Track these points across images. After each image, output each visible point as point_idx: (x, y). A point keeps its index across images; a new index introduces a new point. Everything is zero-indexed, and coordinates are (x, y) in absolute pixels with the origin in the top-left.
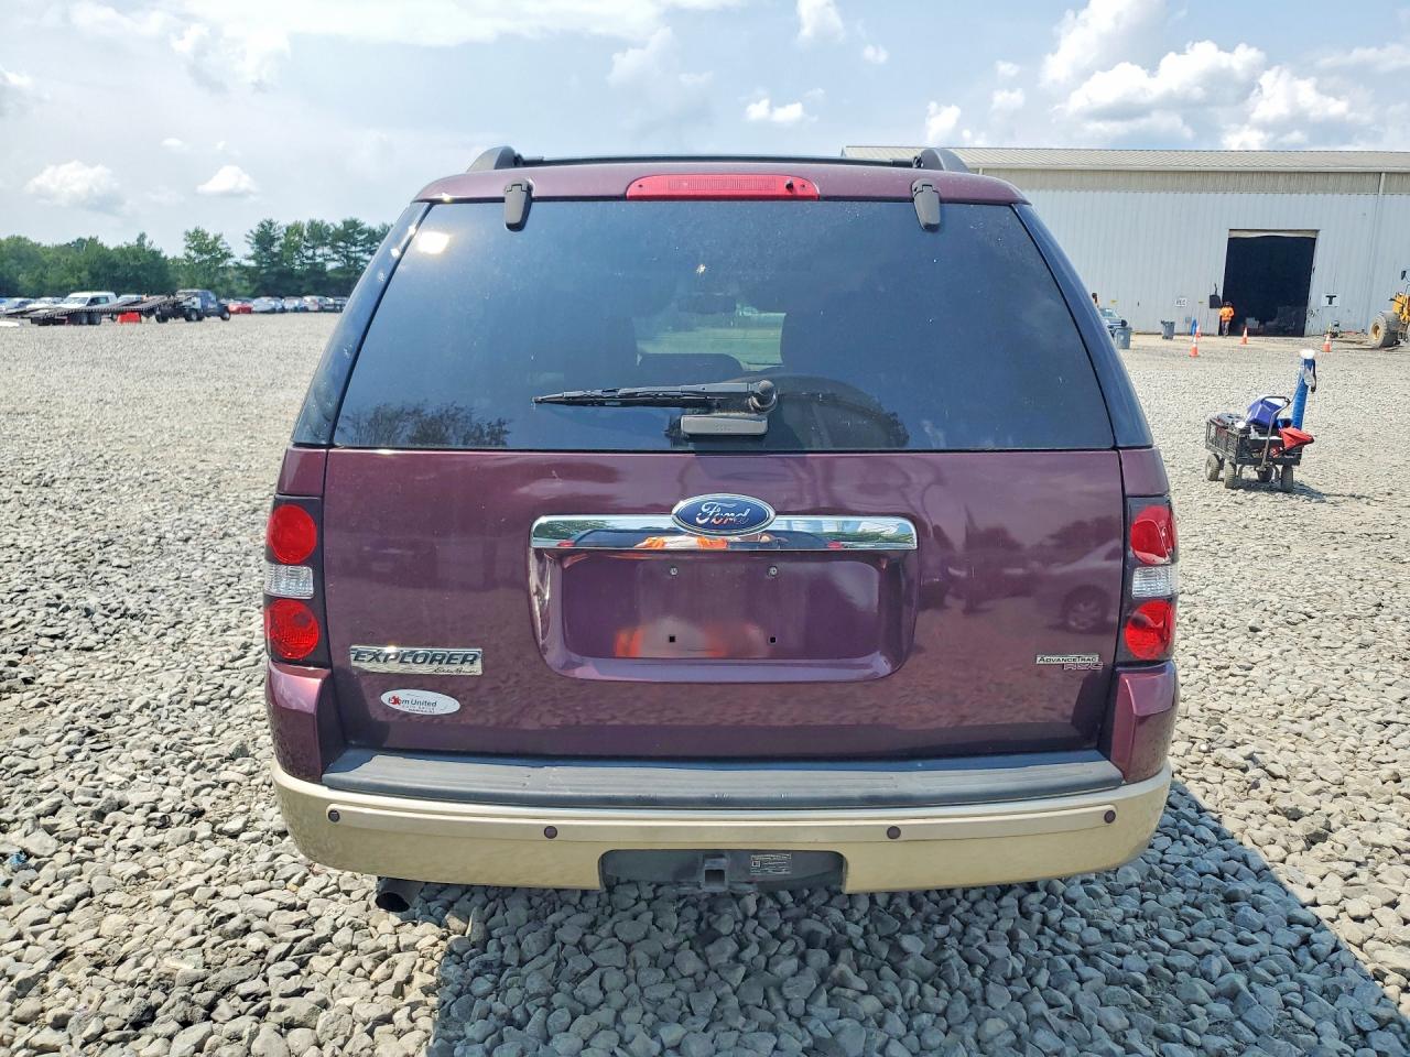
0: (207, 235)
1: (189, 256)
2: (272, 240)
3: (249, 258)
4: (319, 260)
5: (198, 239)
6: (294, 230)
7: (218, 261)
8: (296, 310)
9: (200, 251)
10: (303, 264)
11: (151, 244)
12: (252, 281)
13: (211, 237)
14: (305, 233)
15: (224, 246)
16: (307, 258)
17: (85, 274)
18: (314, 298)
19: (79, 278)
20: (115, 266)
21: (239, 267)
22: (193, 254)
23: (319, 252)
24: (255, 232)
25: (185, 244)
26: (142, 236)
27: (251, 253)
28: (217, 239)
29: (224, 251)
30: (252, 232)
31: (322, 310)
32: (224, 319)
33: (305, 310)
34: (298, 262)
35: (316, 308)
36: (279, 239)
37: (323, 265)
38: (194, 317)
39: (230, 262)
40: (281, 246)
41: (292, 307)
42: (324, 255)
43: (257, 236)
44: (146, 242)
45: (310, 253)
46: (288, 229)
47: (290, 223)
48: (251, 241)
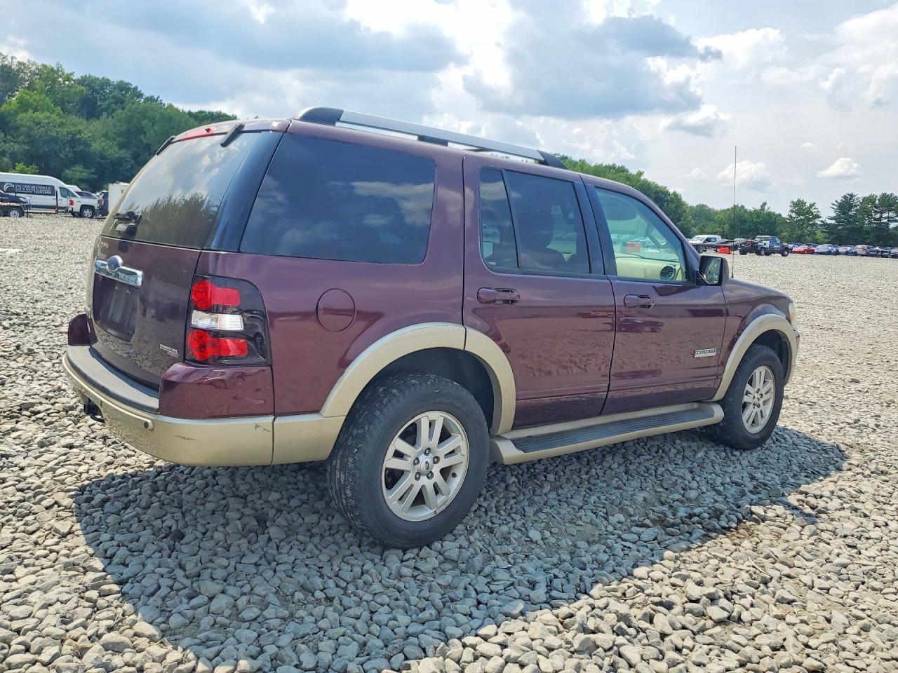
0: (805, 203)
1: (790, 216)
2: (851, 206)
3: (831, 219)
4: (885, 221)
5: (799, 207)
6: (870, 200)
7: (809, 219)
8: (847, 253)
9: (798, 214)
10: (870, 223)
11: (769, 208)
12: (831, 233)
13: (808, 205)
14: (877, 202)
15: (815, 210)
16: (875, 219)
17: (727, 226)
18: (865, 246)
19: (723, 228)
20: (745, 221)
21: (824, 224)
22: (794, 215)
23: (885, 215)
24: (839, 201)
25: (790, 208)
26: (765, 204)
27: (834, 215)
28: (812, 206)
29: (814, 214)
30: (837, 201)
31: (868, 255)
32: (783, 255)
33: (856, 254)
34: (867, 222)
35: (864, 253)
36: (856, 206)
37: (887, 224)
38: (763, 253)
39: (818, 221)
40: (856, 211)
41: (844, 251)
42: (889, 217)
43: (840, 204)
44: (766, 208)
45: (878, 216)
46: (863, 200)
47: (867, 195)
48: (835, 207)
